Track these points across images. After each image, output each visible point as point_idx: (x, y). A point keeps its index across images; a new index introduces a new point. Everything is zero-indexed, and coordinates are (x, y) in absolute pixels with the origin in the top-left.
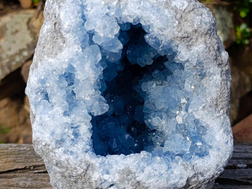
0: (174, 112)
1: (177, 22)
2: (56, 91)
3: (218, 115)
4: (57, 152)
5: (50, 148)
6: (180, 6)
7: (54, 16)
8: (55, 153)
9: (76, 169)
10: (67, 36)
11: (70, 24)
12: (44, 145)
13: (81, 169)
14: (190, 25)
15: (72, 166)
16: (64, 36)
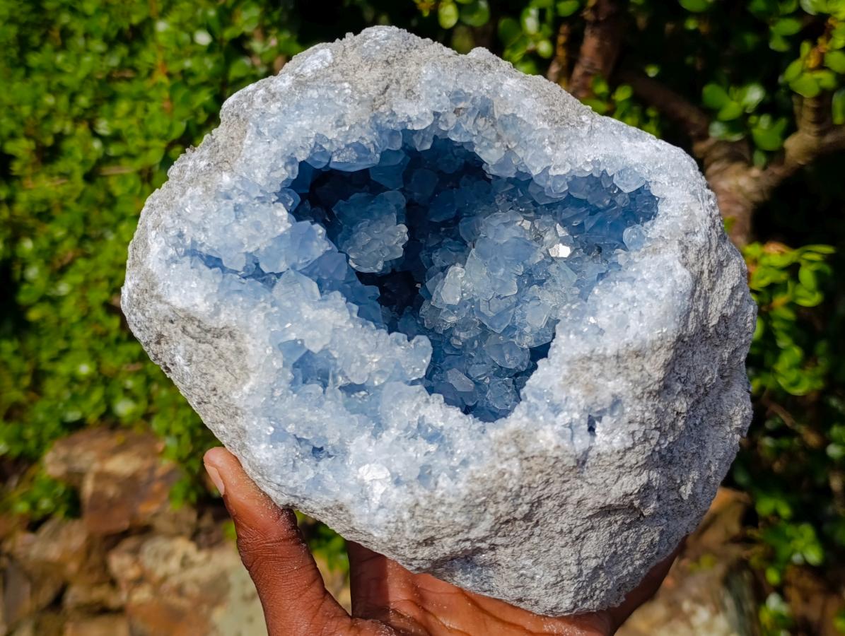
0: (539, 260)
1: (346, 85)
2: (315, 419)
3: (586, 129)
4: (443, 495)
5: (424, 503)
6: (322, 63)
7: (168, 325)
8: (442, 503)
9: (504, 474)
10: (224, 319)
11: (205, 295)
12: (411, 518)
13: (510, 462)
14: (369, 67)
15: (493, 477)
16: (221, 327)
